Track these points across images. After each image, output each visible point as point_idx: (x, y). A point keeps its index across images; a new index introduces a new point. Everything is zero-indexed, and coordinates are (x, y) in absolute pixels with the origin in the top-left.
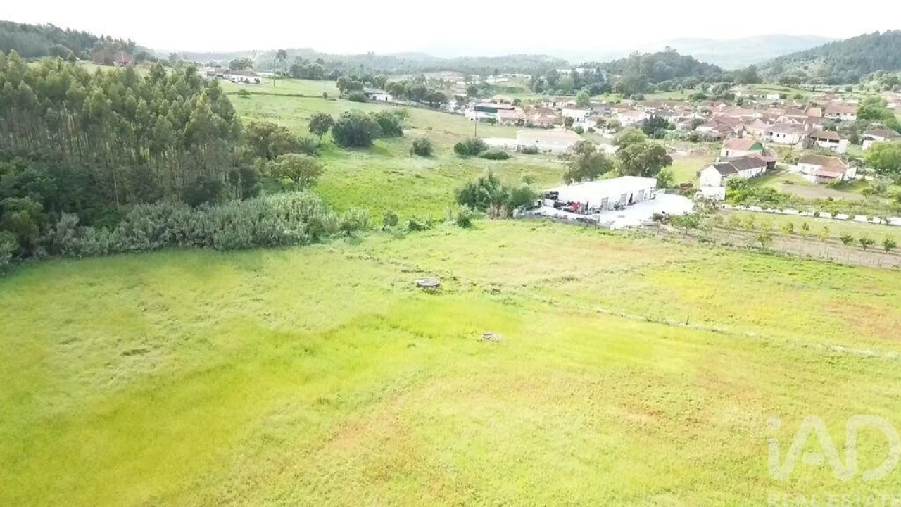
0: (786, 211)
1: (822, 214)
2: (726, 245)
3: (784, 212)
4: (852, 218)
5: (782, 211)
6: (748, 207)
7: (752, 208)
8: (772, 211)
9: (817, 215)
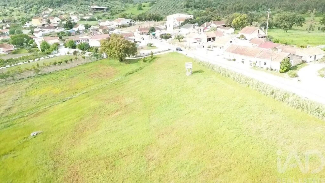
0: (19, 64)
1: (30, 61)
2: (29, 77)
3: (18, 64)
4: (39, 59)
5: (17, 64)
6: (5, 66)
7: (7, 66)
8: (14, 65)
9: (29, 62)
